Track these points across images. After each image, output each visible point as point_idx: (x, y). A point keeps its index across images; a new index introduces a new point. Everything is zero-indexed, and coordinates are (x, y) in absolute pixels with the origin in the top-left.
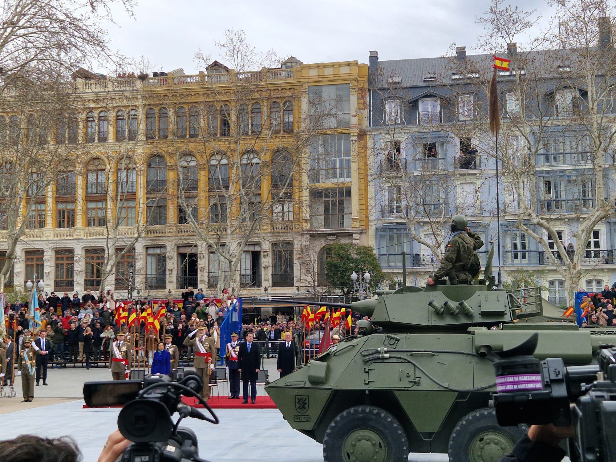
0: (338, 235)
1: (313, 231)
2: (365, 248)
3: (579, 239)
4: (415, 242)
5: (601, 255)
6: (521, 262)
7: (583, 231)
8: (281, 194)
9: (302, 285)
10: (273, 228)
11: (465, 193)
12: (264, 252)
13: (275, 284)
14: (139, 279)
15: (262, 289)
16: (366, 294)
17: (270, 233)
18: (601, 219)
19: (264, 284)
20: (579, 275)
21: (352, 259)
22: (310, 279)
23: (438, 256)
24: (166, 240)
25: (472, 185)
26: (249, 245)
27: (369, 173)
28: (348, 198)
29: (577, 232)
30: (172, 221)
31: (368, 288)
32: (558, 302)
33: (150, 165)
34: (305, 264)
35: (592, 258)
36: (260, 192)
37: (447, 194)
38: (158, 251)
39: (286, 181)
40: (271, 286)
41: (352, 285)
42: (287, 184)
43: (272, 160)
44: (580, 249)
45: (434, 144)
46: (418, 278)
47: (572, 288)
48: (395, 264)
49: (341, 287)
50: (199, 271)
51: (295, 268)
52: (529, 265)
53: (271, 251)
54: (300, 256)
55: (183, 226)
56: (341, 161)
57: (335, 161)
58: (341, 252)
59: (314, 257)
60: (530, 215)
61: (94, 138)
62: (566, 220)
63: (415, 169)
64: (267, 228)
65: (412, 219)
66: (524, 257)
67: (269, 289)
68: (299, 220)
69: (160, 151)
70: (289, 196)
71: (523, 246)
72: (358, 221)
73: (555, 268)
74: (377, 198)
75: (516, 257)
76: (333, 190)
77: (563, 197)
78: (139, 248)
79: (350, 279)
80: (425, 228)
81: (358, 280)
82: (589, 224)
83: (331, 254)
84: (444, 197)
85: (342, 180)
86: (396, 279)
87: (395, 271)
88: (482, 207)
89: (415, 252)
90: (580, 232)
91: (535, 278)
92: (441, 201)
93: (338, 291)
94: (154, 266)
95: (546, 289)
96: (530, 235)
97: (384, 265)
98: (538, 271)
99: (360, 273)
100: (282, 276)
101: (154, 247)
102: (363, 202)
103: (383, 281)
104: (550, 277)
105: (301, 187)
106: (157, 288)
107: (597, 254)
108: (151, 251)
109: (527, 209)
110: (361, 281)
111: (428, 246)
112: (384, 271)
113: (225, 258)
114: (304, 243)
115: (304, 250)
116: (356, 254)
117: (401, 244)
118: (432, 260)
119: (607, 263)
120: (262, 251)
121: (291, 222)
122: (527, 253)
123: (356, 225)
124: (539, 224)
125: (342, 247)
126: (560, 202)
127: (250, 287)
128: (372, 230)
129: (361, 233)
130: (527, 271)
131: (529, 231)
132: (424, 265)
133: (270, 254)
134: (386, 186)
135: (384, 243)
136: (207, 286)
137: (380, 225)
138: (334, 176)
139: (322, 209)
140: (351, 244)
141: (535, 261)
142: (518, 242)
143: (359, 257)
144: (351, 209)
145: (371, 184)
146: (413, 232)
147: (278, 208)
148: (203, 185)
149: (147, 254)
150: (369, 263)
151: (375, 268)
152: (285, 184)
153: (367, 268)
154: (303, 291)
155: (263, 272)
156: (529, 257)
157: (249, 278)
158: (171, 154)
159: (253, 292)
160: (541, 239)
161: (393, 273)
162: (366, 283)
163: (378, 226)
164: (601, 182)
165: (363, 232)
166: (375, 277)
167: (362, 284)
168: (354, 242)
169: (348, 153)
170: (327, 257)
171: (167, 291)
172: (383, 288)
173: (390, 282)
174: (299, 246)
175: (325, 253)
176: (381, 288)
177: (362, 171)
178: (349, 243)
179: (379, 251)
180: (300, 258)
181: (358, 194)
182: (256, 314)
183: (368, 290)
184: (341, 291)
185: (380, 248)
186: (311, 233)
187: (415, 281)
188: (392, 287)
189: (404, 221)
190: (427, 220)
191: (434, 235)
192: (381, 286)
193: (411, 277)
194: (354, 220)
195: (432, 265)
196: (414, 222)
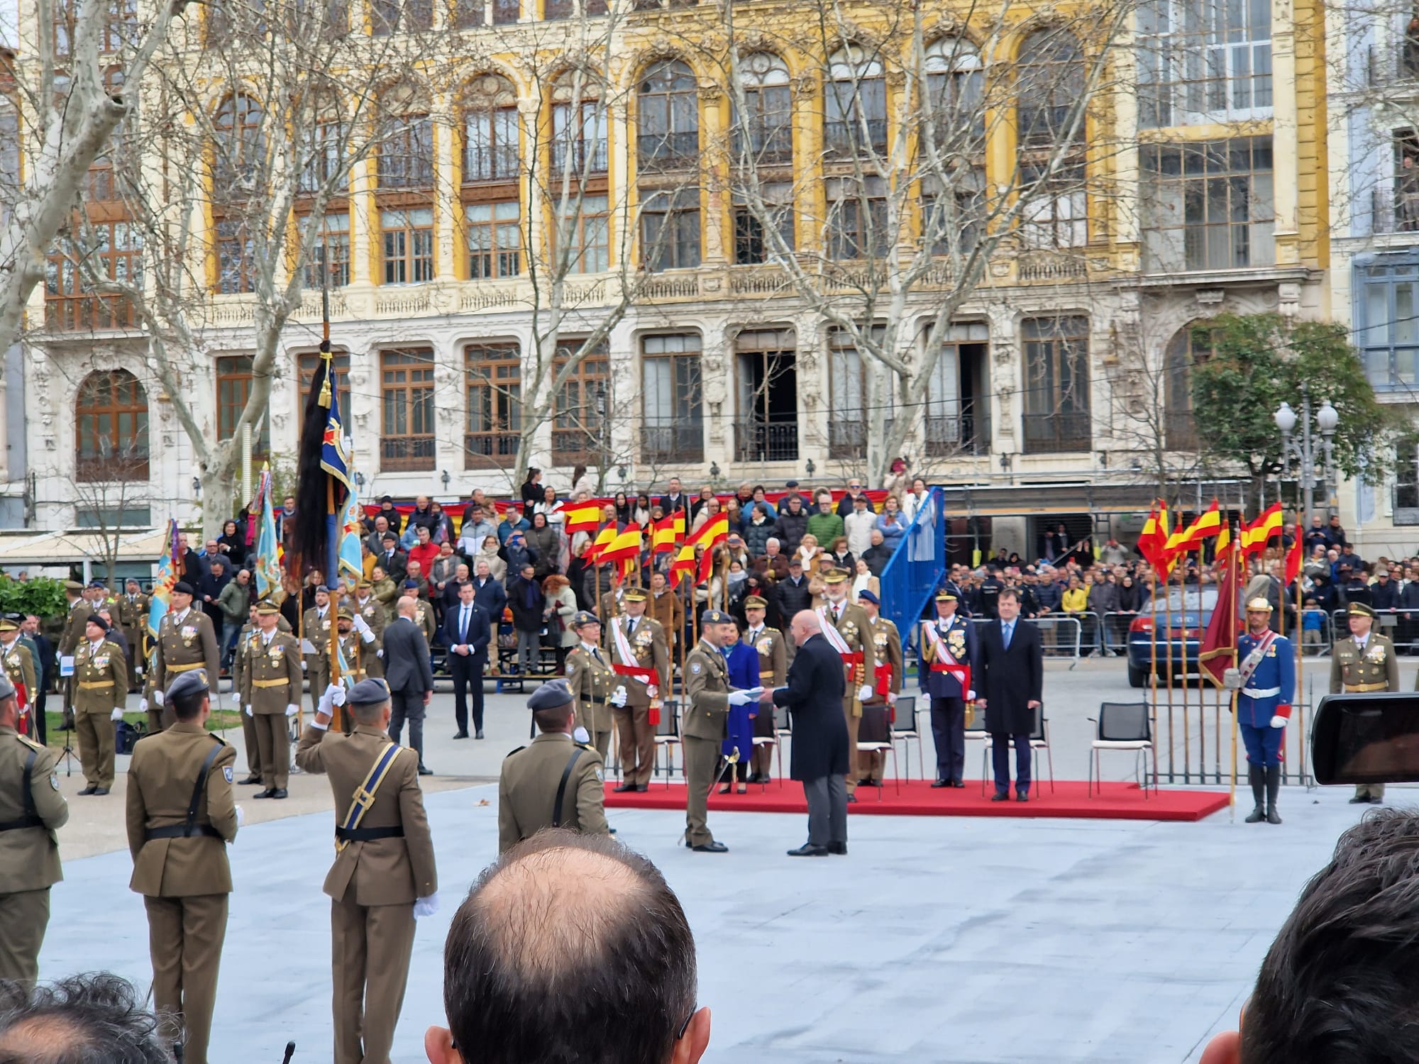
0: (1230, 290)
1: (1151, 279)
2: (1321, 328)
8: (1054, 165)
9: (1120, 445)
10: (1024, 273)
12: (998, 346)
13: (1032, 446)
14: (623, 434)
15: (995, 460)
16: (1326, 473)
17: (1019, 286)
19: (1001, 445)
21: (1279, 362)
22: (1144, 429)
24: (699, 312)
26: (959, 324)
28: (1262, 172)
30: (718, 253)
31: (1329, 455)
33: (646, 87)
34: (1123, 381)
36: (983, 160)
38: (675, 347)
39: (1070, 125)
40: (1020, 449)
41: (1279, 447)
43: (1020, 58)
49: (1242, 452)
50: (800, 407)
51: (1094, 395)
53: (1018, 342)
54: (1111, 358)
55: (756, 271)
56: (1240, 54)
57: (1217, 56)
58: (1244, 341)
59: (1155, 361)
61: (483, 13)
64: (1003, 272)
67: (1016, 460)
68: (1104, 246)
69: (677, 43)
70: (1076, 171)
72: (1295, 245)
76: (1219, 144)
78: (622, 342)
79: (1270, 426)
81: (1296, 428)
83: (1209, 349)
85: (1243, 115)
93: (1235, 466)
94: (666, 393)
97: (1378, 378)
99: (1305, 405)
100: (1052, 422)
101: (664, 335)
102: (1311, 182)
103: (1377, 431)
105: (1110, 139)
106: (679, 458)
108: (655, 347)
110: (1306, 431)
112: (1383, 399)
113: (887, 364)
114: (1124, 317)
115: (1124, 337)
116: (1292, 346)
120: (992, 342)
121: (1081, 251)
123: (1287, 256)
125: (1245, 327)
127: (959, 454)
128: (1340, 269)
129: (1304, 282)
133: (1016, 352)
134: (1386, 128)
135: (1381, 313)
136: (826, 452)
137: (1366, 254)
138: (1219, 102)
139: (1177, 207)
140: (1275, 317)
143: (1303, 359)
144: (1273, 205)
147: (1039, 209)
148: (806, 143)
149: (646, 357)
150: (1333, 375)
151: (1355, 389)
152: (1066, 134)
153: (1328, 392)
154: (1119, 463)
155: (995, 407)
157: (953, 427)
158: (707, 53)
159: (964, 470)
161: (1415, 406)
163: (1362, 257)
165: (1312, 278)
166: (1353, 417)
167: (1312, 441)
168: (1285, 309)
169: (1261, 27)
170: (1197, 361)
171: (705, 468)
172: (1379, 453)
173: (1402, 434)
174: (1106, 326)
175: (1189, 347)
176: (1374, 453)
177: (1309, 84)
178: (1269, 314)
179: (1364, 338)
180: (1110, 363)
181: (1294, 157)
182: (975, 536)
183: (1331, 461)
184: (1242, 464)
185: (1365, 329)
186: (1143, 284)
188: (1409, 450)
192: (1372, 448)
194: (1283, 240)
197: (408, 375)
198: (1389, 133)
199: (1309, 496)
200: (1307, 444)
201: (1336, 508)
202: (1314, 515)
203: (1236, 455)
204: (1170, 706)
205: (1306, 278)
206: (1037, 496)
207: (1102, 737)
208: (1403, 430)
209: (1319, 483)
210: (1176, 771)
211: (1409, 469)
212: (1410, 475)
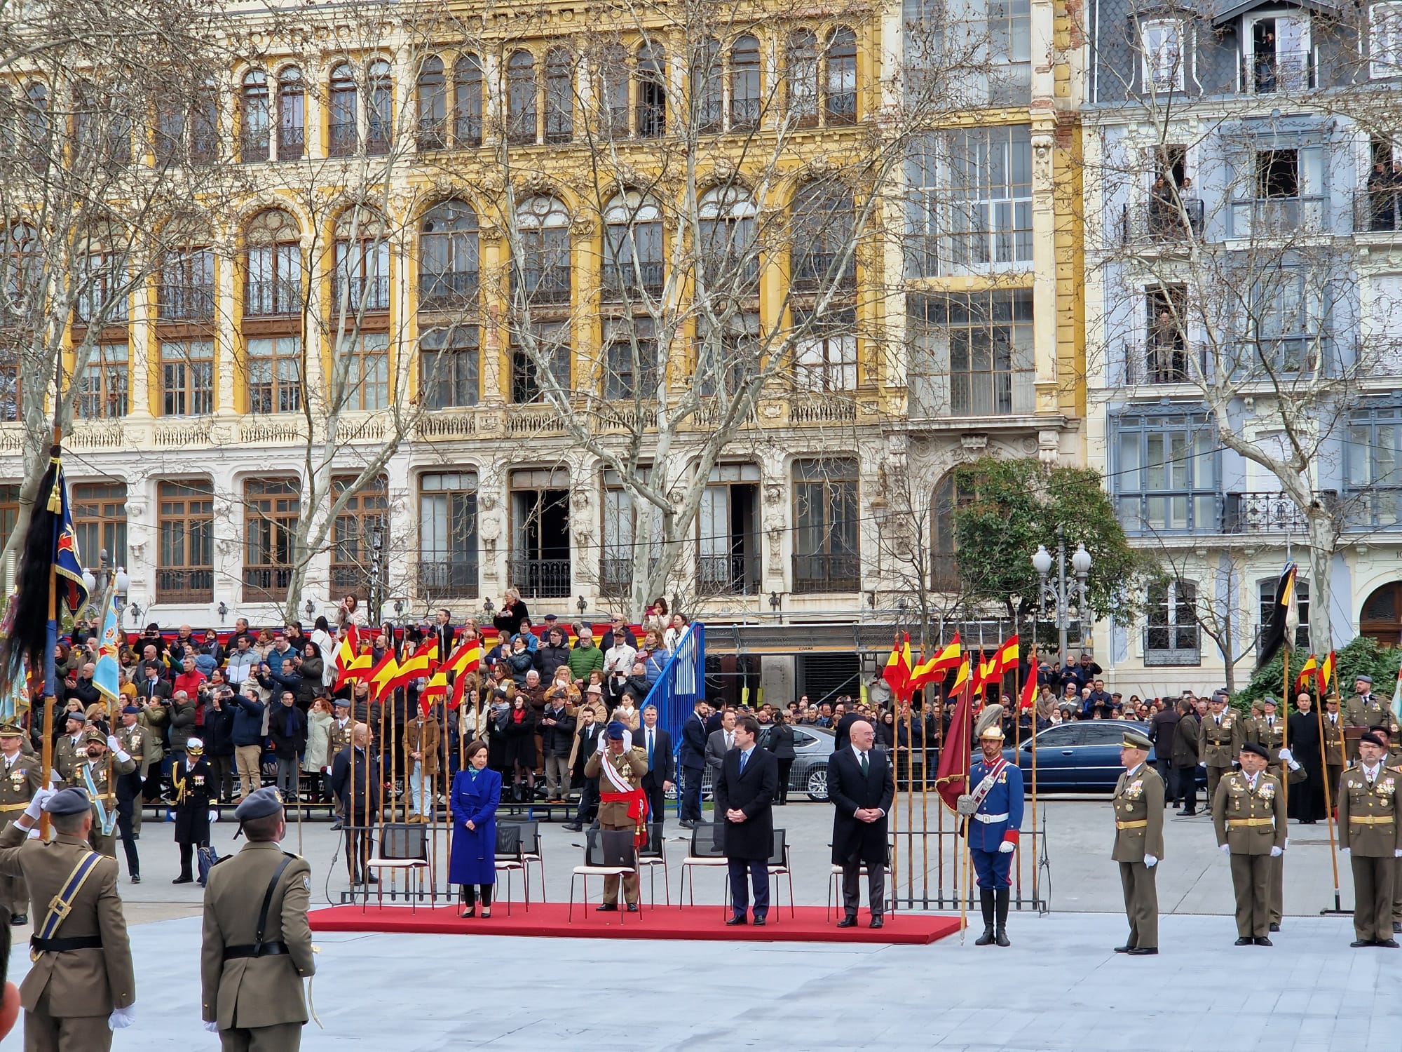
0: (992, 436)
1: (919, 423)
2: (1076, 473)
4: (1230, 456)
8: (821, 309)
9: (885, 585)
10: (796, 414)
11: (1385, 304)
12: (769, 487)
13: (802, 586)
14: (400, 567)
15: (765, 599)
16: (1079, 614)
17: (790, 428)
19: (770, 584)
21: (1037, 506)
22: (909, 569)
23: (1300, 496)
24: (475, 450)
26: (723, 464)
27: (1087, 247)
28: (1023, 323)
30: (495, 392)
31: (1082, 597)
33: (428, 227)
34: (892, 522)
36: (756, 304)
37: (1329, 305)
38: (452, 484)
39: (836, 270)
40: (790, 589)
41: (1036, 588)
42: (839, 277)
43: (793, 205)
45: (1292, 154)
46: (1239, 564)
48: (1167, 524)
49: (1001, 593)
50: (573, 543)
51: (863, 536)
53: (789, 483)
54: (879, 500)
55: (526, 410)
56: (1003, 210)
57: (982, 211)
58: (1004, 486)
59: (920, 501)
61: (267, 148)
63: (1230, 230)
64: (775, 413)
65: (1220, 384)
67: (786, 600)
68: (875, 390)
69: (459, 185)
70: (846, 317)
72: (1054, 393)
74: (1114, 318)
76: (980, 296)
78: (399, 474)
79: (1029, 568)
80: (1263, 411)
81: (1053, 571)
83: (972, 493)
84: (1321, 315)
85: (1002, 267)
86: (1168, 568)
87: (1168, 544)
89: (1229, 486)
92: (1310, 329)
93: (994, 607)
94: (442, 531)
97: (1131, 525)
99: (1061, 548)
100: (822, 559)
101: (440, 472)
102: (1070, 334)
103: (1129, 574)
105: (880, 287)
106: (452, 593)
108: (432, 484)
110: (1062, 573)
111: (1270, 466)
112: (1133, 544)
113: (653, 501)
114: (892, 460)
115: (891, 479)
116: (1049, 492)
117: (1182, 458)
118: (1281, 510)
120: (764, 483)
121: (851, 394)
123: (1047, 404)
125: (1006, 472)
127: (727, 592)
128: (1096, 417)
129: (1062, 430)
132: (1254, 526)
133: (788, 493)
134: (1140, 285)
135: (1134, 459)
136: (597, 589)
137: (1119, 403)
138: (985, 257)
139: (943, 354)
140: (1034, 463)
144: (1033, 354)
145: (1096, 276)
146: (1223, 422)
147: (810, 353)
148: (584, 281)
149: (423, 494)
150: (1086, 519)
151: (1108, 533)
152: (832, 280)
153: (1082, 534)
154: (887, 604)
155: (766, 547)
157: (723, 567)
158: (490, 195)
159: (736, 609)
161: (1163, 551)
163: (1115, 407)
165: (1069, 426)
166: (1105, 561)
167: (1067, 583)
168: (1043, 455)
169: (1023, 183)
170: (960, 503)
171: (479, 603)
172: (1129, 596)
173: (1151, 577)
174: (875, 468)
175: (955, 489)
176: (1125, 595)
177: (1068, 240)
178: (1028, 460)
179: (1117, 485)
180: (878, 505)
181: (1053, 309)
182: (744, 674)
183: (1084, 602)
184: (1002, 604)
185: (1118, 473)
186: (910, 428)
187: (1229, 574)
188: (1157, 592)
189: (1197, 391)
190: (1270, 388)
191: (1289, 430)
192: (1123, 592)
193: (1217, 563)
194: (1042, 389)
195: (1281, 526)
196: (1227, 393)
197: (186, 507)
198: (1142, 289)
199: (1063, 637)
201: (1092, 649)
202: (1069, 655)
203: (995, 595)
204: (910, 834)
205: (1064, 426)
206: (806, 635)
208: (1152, 573)
209: (1073, 624)
210: (915, 897)
211: (1156, 611)
212: (1158, 616)
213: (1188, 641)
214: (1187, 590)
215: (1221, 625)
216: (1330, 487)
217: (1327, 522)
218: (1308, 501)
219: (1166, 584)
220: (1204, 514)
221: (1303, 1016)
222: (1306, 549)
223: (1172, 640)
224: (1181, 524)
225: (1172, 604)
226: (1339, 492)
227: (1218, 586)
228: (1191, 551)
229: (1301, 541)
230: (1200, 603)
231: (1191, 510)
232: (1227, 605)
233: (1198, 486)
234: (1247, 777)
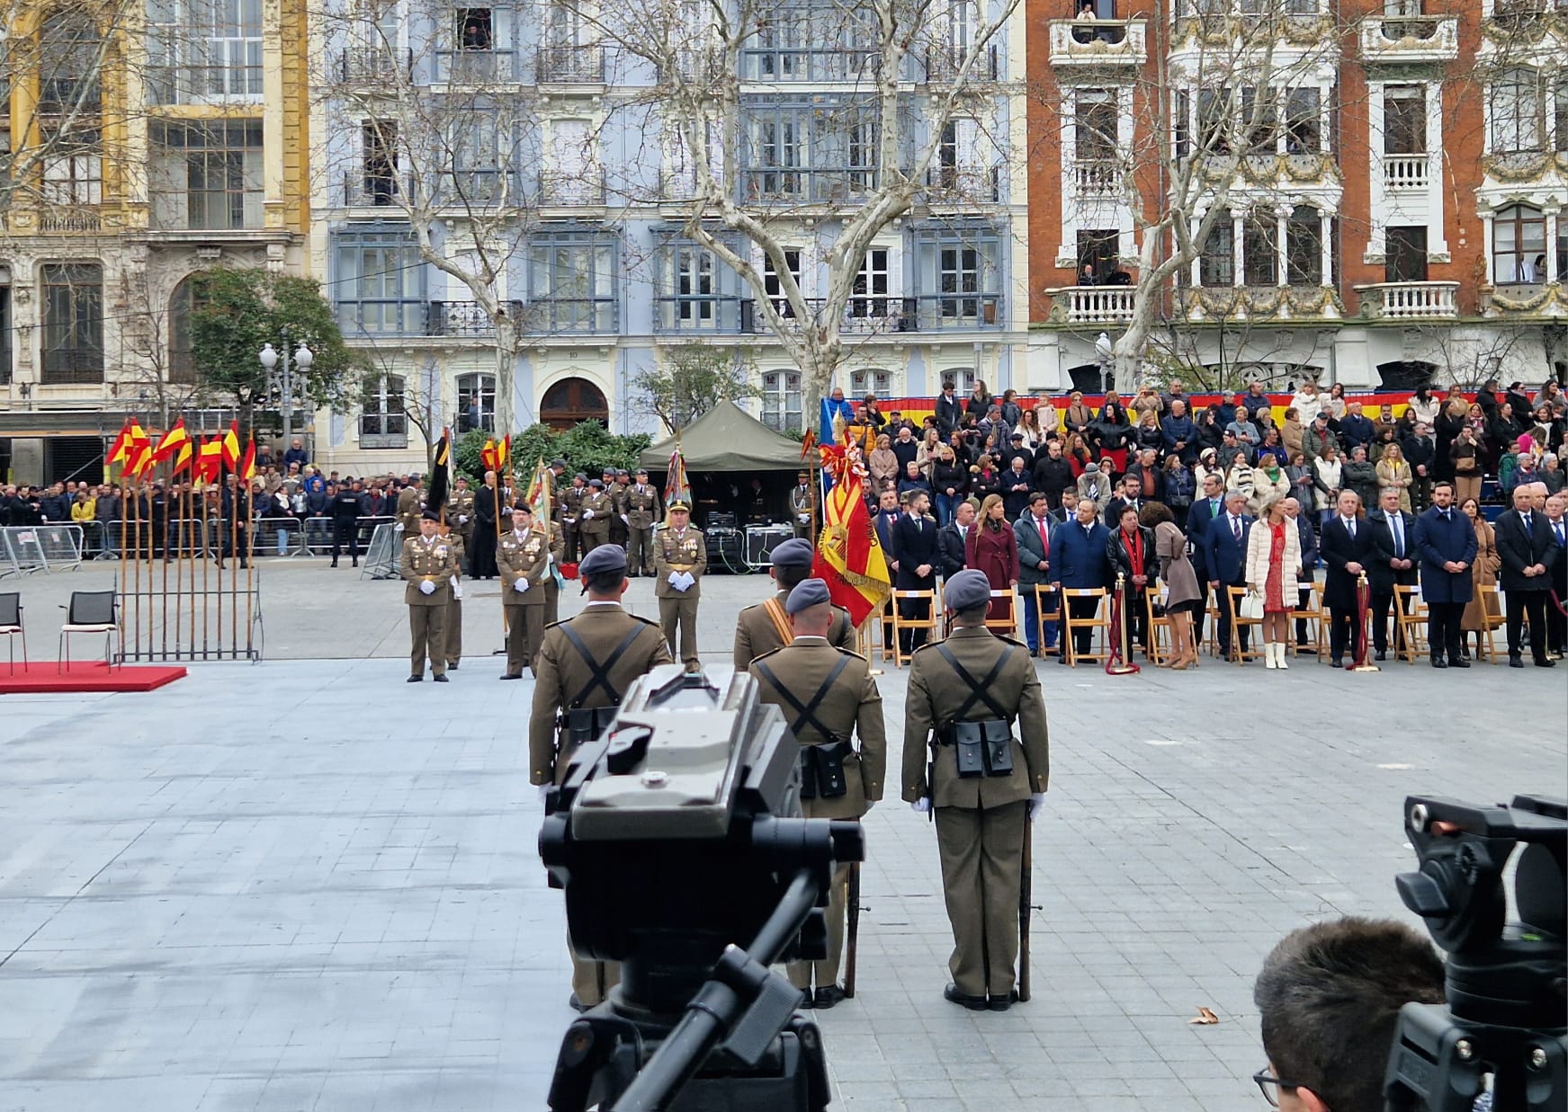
0: (225, 248)
1: (157, 235)
2: (298, 282)
3: (838, 268)
4: (432, 268)
5: (890, 311)
6: (698, 325)
7: (846, 247)
8: (64, 129)
9: (126, 377)
10: (42, 225)
11: (560, 144)
12: (18, 289)
13: (51, 377)
15: (15, 389)
16: (302, 404)
17: (40, 236)
18: (891, 218)
19: (20, 375)
20: (833, 356)
21: (265, 311)
22: (147, 363)
23: (488, 305)
25: (580, 124)
27: (311, 84)
28: (254, 149)
29: (833, 250)
31: (304, 389)
32: (783, 424)
34: (133, 322)
35: (869, 318)
36: (7, 123)
37: (516, 145)
39: (77, 95)
40: (38, 380)
41: (263, 381)
42: (81, 100)
43: (42, 32)
44: (838, 293)
45: (486, 13)
46: (439, 363)
47: (816, 389)
48: (380, 328)
49: (232, 384)
51: (106, 333)
52: (719, 331)
53: (38, 285)
54: (122, 302)
56: (236, 47)
57: (218, 46)
58: (234, 291)
59: (160, 304)
60: (719, 204)
62: (810, 221)
63: (435, 77)
64: (24, 222)
65: (422, 208)
66: (705, 313)
67: (35, 389)
68: (117, 205)
70: (90, 139)
71: (705, 285)
72: (281, 211)
73: (776, 341)
74: (331, 148)
75: (685, 313)
76: (216, 126)
77: (805, 164)
79: (256, 362)
80: (459, 232)
81: (278, 366)
82: (862, 231)
83: (207, 297)
84: (509, 153)
85: (233, 98)
86: (379, 365)
87: (378, 344)
88: (603, 181)
89: (433, 295)
90: (840, 251)
91: (729, 367)
92: (501, 165)
93: (226, 397)
95: (755, 393)
96: (720, 257)
97: (348, 328)
98: (738, 349)
99: (286, 347)
100: (70, 355)
102: (295, 160)
103: (345, 370)
104: (768, 364)
105: (122, 110)
107: (880, 307)
109: (713, 188)
110: (286, 368)
111: (464, 279)
112: (349, 344)
114: (133, 267)
115: (134, 285)
116: (274, 297)
117: (394, 270)
118: (476, 317)
119: (902, 329)
120: (13, 285)
121: (96, 208)
122: (713, 304)
123: (275, 221)
124: (741, 228)
125: (236, 279)
126: (795, 175)
128: (319, 234)
129: (289, 244)
130: (710, 347)
131: (719, 246)
132: (454, 330)
133: (36, 294)
134: (357, 119)
135: (352, 270)
137: (338, 222)
138: (220, 90)
139: (181, 176)
140: (262, 272)
141: (733, 322)
142: (693, 276)
143: (283, 309)
144: (263, 178)
145: (314, 109)
146: (424, 240)
147: (58, 170)
150: (309, 322)
151: (326, 335)
152: (74, 104)
153: (304, 335)
154: (128, 394)
155: (16, 342)
156: (718, 313)
160: (746, 265)
161: (375, 351)
162: (301, 373)
163: (334, 225)
164: (894, 127)
165: (295, 240)
166: (325, 358)
167: (291, 377)
168: (270, 266)
169: (254, 26)
170: (195, 305)
172: (346, 389)
173: (365, 373)
174: (118, 275)
175: (191, 295)
176: (342, 388)
177: (293, 77)
178: (255, 269)
179: (337, 292)
180: (120, 306)
181: (280, 138)
183: (306, 394)
184: (233, 395)
185: (338, 282)
186: (151, 239)
187: (431, 370)
188: (370, 385)
189: (403, 214)
190: (464, 213)
191: (480, 250)
192: (340, 384)
193: (421, 361)
194: (271, 208)
195: (476, 330)
196: (428, 215)
198: (360, 124)
199: (287, 423)
200: (286, 379)
201: (313, 434)
202: (291, 439)
203: (227, 387)
204: (137, 595)
205: (291, 241)
206: (53, 420)
207: (72, 622)
208: (366, 369)
209: (297, 413)
210: (141, 651)
211: (369, 401)
212: (372, 406)
213: (397, 427)
214: (396, 384)
215: (424, 414)
216: (514, 299)
217: (510, 327)
218: (495, 309)
219: (378, 377)
220: (412, 319)
221: (464, 739)
222: (493, 349)
223: (384, 427)
224: (392, 327)
225: (383, 395)
226: (524, 302)
227: (422, 381)
228: (399, 351)
229: (489, 343)
230: (406, 395)
231: (401, 316)
232: (429, 397)
233: (406, 295)
234: (426, 540)
